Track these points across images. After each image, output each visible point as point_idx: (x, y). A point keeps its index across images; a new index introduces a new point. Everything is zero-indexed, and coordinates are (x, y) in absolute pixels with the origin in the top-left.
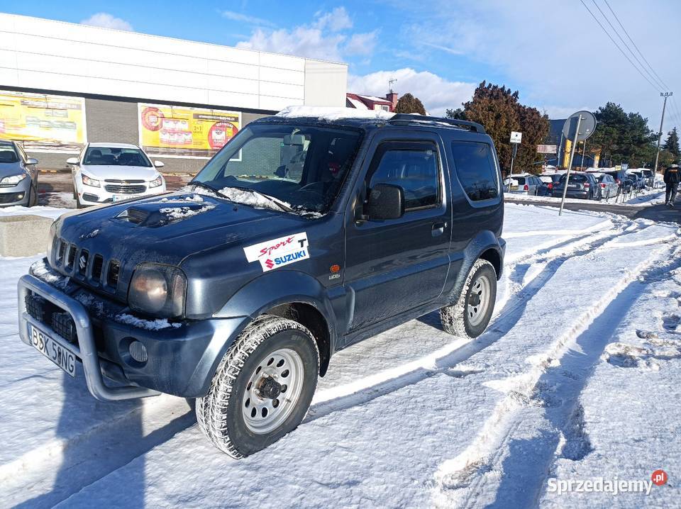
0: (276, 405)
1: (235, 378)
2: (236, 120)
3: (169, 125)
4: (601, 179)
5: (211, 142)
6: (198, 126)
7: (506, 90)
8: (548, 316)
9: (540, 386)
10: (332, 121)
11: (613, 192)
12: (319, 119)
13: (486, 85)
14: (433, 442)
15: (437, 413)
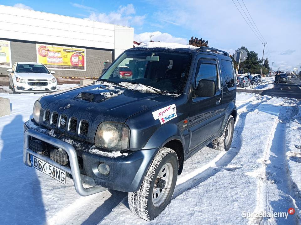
0: (161, 191)
1: (151, 180)
2: (83, 52)
3: (51, 54)
4: (243, 78)
5: (72, 62)
6: (65, 55)
7: (203, 40)
8: (254, 140)
9: (267, 173)
10: (173, 49)
11: (248, 85)
12: (166, 48)
13: (194, 38)
14: (238, 205)
15: (232, 190)
